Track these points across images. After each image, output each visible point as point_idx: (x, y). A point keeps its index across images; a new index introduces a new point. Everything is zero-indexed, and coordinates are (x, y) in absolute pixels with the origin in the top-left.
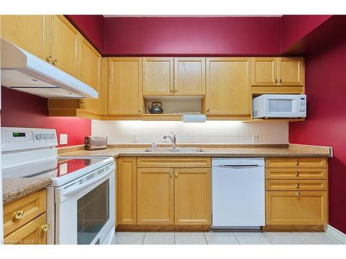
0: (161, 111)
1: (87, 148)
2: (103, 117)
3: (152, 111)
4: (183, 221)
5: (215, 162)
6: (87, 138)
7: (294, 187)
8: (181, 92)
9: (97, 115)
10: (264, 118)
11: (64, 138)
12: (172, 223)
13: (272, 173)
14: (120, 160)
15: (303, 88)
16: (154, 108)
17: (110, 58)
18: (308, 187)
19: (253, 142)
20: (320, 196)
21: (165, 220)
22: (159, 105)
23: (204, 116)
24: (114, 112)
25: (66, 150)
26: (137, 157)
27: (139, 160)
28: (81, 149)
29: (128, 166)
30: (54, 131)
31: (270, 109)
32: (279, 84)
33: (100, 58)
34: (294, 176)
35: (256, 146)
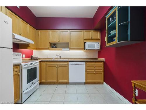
0: (56, 47)
1: (31, 59)
2: (36, 49)
3: (53, 47)
4: (60, 81)
5: (70, 63)
6: (31, 56)
7: (94, 71)
8: (61, 41)
9: (35, 49)
10: (87, 50)
11: (24, 56)
12: (57, 81)
13: (87, 66)
14: (41, 63)
15: (100, 40)
16: (53, 46)
17: (39, 30)
18: (98, 70)
19: (86, 58)
20: (101, 73)
21: (55, 81)
22: (55, 45)
23: (69, 49)
24: (40, 48)
25: (25, 60)
26: (46, 61)
27: (47, 62)
28: (29, 59)
29: (43, 64)
30: (21, 53)
31: (89, 47)
32: (92, 39)
33: (35, 30)
34: (94, 67)
35: (87, 59)
